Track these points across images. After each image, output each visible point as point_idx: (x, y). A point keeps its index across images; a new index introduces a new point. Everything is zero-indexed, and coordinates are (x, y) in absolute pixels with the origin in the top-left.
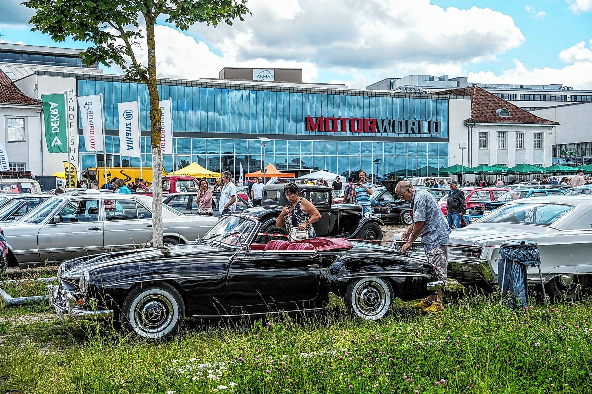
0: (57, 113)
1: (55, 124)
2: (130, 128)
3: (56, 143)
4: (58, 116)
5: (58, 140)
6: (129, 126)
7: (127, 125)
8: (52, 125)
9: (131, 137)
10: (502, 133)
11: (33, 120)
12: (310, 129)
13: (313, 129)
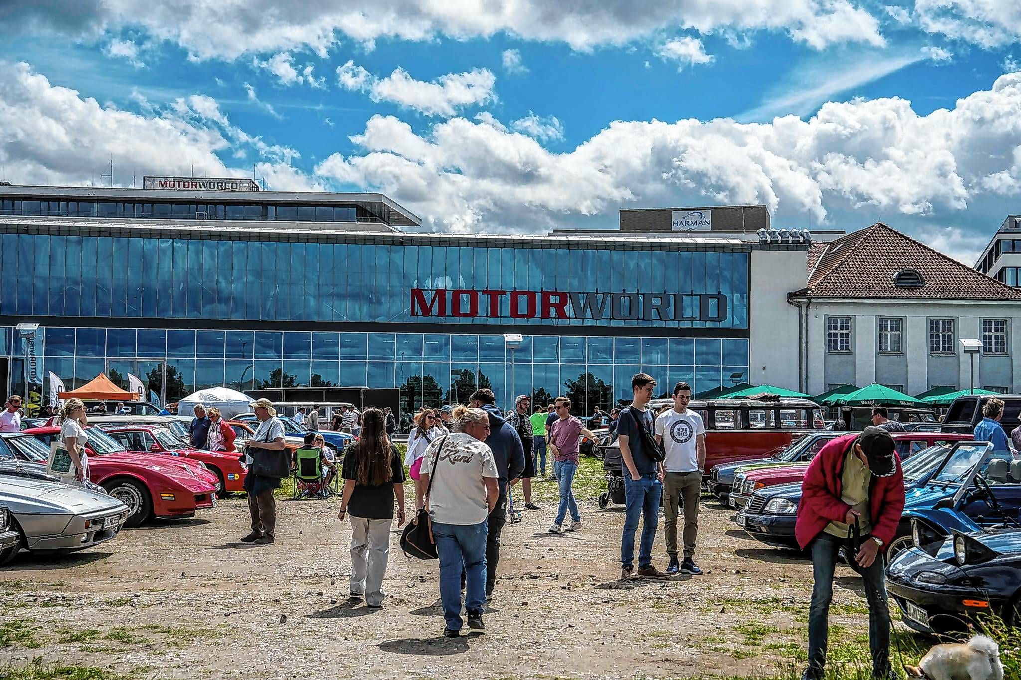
10: (893, 320)
12: (420, 313)
13: (426, 312)
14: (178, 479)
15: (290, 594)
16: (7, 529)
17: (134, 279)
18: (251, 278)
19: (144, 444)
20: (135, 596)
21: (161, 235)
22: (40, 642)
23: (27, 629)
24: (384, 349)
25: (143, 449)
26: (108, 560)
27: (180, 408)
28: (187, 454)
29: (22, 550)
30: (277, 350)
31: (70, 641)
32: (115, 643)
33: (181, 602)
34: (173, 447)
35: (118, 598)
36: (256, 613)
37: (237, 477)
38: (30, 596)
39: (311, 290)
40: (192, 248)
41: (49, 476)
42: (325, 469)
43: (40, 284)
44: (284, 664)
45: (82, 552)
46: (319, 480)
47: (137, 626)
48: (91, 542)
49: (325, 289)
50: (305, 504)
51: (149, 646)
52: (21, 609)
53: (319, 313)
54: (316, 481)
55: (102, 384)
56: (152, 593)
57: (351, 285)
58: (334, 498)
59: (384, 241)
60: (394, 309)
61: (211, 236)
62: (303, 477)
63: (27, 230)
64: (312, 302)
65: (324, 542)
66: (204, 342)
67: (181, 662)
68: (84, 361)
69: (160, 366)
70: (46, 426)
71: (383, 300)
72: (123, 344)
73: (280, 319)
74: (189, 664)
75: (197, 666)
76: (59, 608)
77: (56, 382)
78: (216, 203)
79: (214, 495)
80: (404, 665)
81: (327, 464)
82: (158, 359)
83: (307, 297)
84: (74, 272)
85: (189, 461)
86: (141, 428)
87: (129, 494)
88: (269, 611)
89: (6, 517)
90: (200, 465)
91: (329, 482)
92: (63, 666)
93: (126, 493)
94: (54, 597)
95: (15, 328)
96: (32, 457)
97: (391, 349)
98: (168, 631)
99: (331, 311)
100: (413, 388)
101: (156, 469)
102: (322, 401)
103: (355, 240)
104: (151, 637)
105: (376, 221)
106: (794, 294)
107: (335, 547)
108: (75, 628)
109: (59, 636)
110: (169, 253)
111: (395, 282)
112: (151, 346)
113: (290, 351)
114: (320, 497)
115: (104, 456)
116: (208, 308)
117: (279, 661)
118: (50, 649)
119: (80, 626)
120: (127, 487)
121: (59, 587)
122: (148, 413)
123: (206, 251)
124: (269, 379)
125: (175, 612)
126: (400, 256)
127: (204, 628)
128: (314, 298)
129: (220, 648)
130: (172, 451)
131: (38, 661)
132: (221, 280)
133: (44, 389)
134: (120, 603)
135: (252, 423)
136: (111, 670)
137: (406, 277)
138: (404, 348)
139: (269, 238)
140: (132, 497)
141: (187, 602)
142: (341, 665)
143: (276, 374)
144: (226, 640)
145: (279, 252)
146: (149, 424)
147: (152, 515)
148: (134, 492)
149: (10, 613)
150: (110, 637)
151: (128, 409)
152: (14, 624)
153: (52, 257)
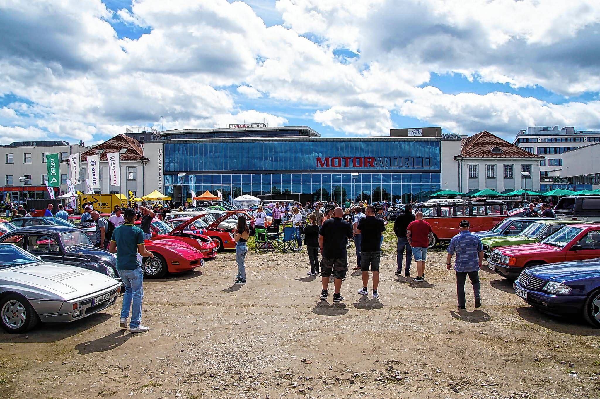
0: (54, 164)
1: (53, 171)
2: (94, 171)
3: (54, 182)
4: (55, 166)
5: (55, 179)
6: (93, 170)
7: (92, 169)
8: (51, 171)
9: (95, 176)
10: (491, 166)
11: (140, 168)
12: (320, 166)
13: (322, 166)
24: (307, 180)
30: (269, 181)
39: (281, 159)
55: (208, 194)
63: (187, 142)
66: (244, 178)
78: (252, 132)
83: (280, 162)
87: (156, 261)
97: (310, 179)
99: (289, 166)
100: (318, 193)
105: (305, 135)
106: (457, 157)
112: (227, 180)
113: (274, 181)
138: (315, 179)
143: (269, 189)
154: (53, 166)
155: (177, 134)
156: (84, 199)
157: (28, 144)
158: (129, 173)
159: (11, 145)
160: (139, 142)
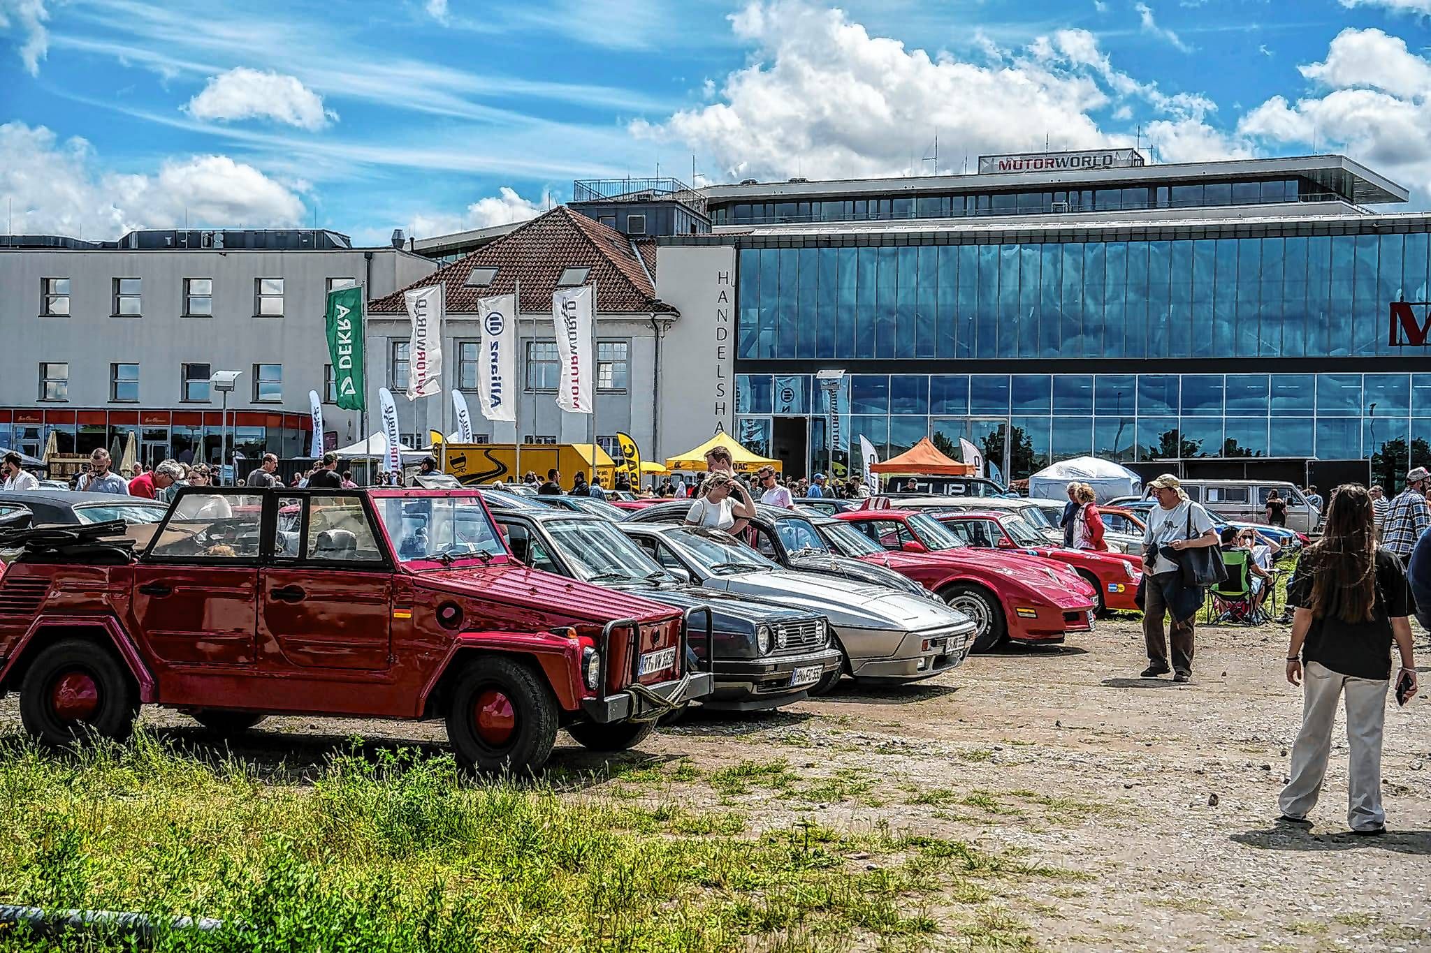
0: (349, 327)
1: (346, 352)
8: (341, 352)
11: (643, 341)
12: (1406, 340)
13: (1417, 338)
14: (1042, 588)
15: (1218, 764)
16: (827, 646)
17: (966, 304)
18: (1131, 296)
19: (989, 537)
20: (996, 748)
21: (1003, 239)
22: (881, 800)
23: (863, 781)
24: (1343, 399)
25: (988, 544)
26: (953, 696)
27: (1031, 487)
28: (1049, 553)
29: (844, 676)
30: (1172, 402)
31: (919, 802)
32: (977, 812)
33: (1061, 763)
34: (1029, 542)
35: (974, 750)
36: (1171, 788)
37: (1121, 588)
38: (860, 737)
39: (1225, 309)
40: (1047, 256)
41: (870, 577)
42: (1256, 581)
43: (845, 316)
44: (1222, 866)
45: (917, 683)
46: (1247, 597)
47: (1004, 790)
48: (930, 670)
49: (1248, 309)
50: (1227, 633)
51: (1024, 820)
52: (852, 754)
53: (1236, 345)
54: (1242, 598)
55: (925, 454)
56: (1018, 747)
57: (1288, 301)
58: (1271, 625)
59: (1344, 229)
60: (1361, 335)
61: (1073, 236)
62: (1222, 593)
63: (829, 242)
64: (1226, 329)
65: (1263, 691)
66: (1064, 392)
67: (1071, 847)
68: (900, 421)
69: (1002, 427)
70: (861, 509)
71: (1343, 321)
72: (951, 397)
73: (1176, 356)
74: (1083, 850)
75: (1095, 855)
76: (900, 757)
77: (868, 449)
78: (1079, 187)
79: (1090, 614)
80: (1420, 889)
81: (1258, 573)
82: (999, 419)
83: (1218, 322)
84: (888, 298)
85: (1054, 564)
86: (985, 515)
87: (974, 606)
88: (1189, 786)
89: (825, 630)
90: (1068, 569)
91: (1263, 601)
92: (915, 835)
93: (970, 604)
94: (891, 741)
95: (815, 377)
96: (847, 552)
97: (1355, 397)
98: (1047, 802)
99: (1254, 343)
100: (1392, 460)
101: (1009, 573)
102: (1243, 479)
103: (1297, 230)
104: (1025, 808)
105: (1331, 198)
107: (1282, 699)
108: (923, 786)
109: (904, 795)
110: (1015, 265)
111: (1365, 294)
112: (990, 399)
113: (1192, 402)
114: (1249, 622)
115: (939, 552)
116: (1070, 342)
117: (1215, 860)
118: (895, 811)
119: (929, 784)
120: (969, 596)
121: (895, 729)
122: (988, 493)
123: (1068, 260)
124: (1158, 444)
125: (1053, 776)
126: (1369, 251)
127: (1097, 802)
128: (1229, 322)
129: (1124, 833)
130: (1028, 548)
131: (883, 825)
132: (1089, 301)
133: (852, 461)
134: (977, 757)
135: (1137, 511)
136: (978, 848)
137: (1380, 285)
138: (1375, 397)
139: (1161, 235)
140: (978, 610)
141: (1068, 763)
142: (1314, 877)
143: (1170, 439)
144: (1133, 822)
145: (1176, 256)
146: (993, 509)
147: (1005, 638)
148: (982, 605)
149: (838, 757)
150: (969, 802)
151: (960, 488)
152: (846, 773)
153: (860, 277)
154: (345, 332)
155: (752, 201)
156: (453, 462)
157: (193, 241)
158: (599, 364)
159: (125, 244)
160: (627, 237)
